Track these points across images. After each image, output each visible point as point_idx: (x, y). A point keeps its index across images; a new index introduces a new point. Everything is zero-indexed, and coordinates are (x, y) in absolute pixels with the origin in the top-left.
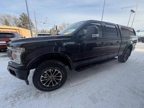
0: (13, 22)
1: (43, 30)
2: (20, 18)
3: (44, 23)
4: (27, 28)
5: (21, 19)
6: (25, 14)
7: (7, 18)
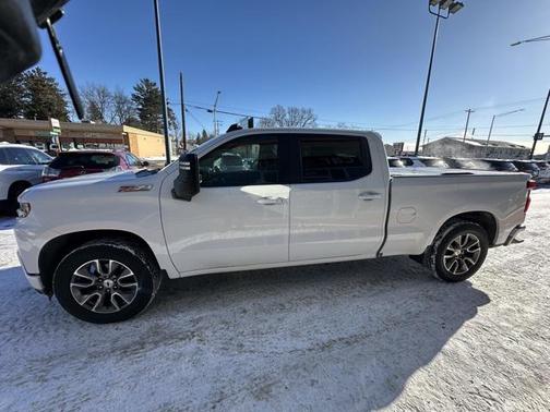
0: (114, 109)
1: (204, 132)
2: (133, 95)
3: (210, 111)
4: (152, 128)
5: (136, 98)
6: (152, 81)
7: (97, 99)
